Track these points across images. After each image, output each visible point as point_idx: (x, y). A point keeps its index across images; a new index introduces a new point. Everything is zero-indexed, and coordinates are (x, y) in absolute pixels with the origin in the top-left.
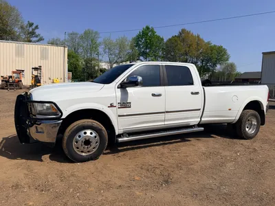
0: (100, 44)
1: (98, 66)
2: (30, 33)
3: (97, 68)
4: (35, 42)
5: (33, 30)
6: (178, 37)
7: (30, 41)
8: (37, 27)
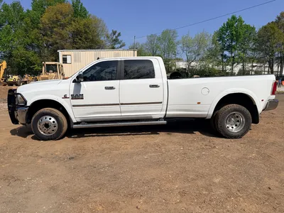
0: (178, 43)
1: (175, 66)
2: (115, 40)
3: (173, 68)
4: (118, 48)
5: (116, 37)
6: (277, 22)
7: (113, 48)
8: (119, 34)
